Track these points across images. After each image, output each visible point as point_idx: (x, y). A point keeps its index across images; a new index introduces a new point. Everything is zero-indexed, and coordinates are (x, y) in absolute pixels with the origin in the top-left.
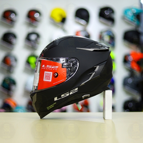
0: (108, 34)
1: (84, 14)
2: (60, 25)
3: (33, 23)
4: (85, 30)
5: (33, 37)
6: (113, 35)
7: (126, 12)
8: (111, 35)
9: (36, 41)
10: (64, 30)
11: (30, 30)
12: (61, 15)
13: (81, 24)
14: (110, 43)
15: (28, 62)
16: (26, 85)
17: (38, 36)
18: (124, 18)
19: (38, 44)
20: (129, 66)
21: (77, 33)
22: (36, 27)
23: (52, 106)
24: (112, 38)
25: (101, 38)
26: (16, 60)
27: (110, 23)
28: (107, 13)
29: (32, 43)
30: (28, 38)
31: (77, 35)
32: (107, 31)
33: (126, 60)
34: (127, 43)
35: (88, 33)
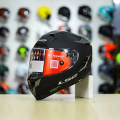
0: (86, 29)
1: (66, 11)
2: (46, 21)
3: (23, 19)
4: (66, 25)
5: (23, 31)
6: (90, 29)
7: (101, 10)
8: (88, 29)
9: (26, 35)
10: (49, 26)
11: (21, 25)
12: (46, 13)
13: (63, 20)
14: (87, 36)
15: (19, 52)
16: (17, 71)
17: (27, 30)
18: (99, 15)
19: (27, 37)
20: (103, 55)
21: (60, 28)
22: (25, 22)
23: (56, 89)
24: (89, 32)
25: (80, 31)
26: (9, 50)
27: (87, 19)
28: (85, 11)
29: (22, 36)
30: (19, 32)
31: (60, 29)
32: (85, 26)
33: (101, 51)
34: (101, 36)
35: (69, 28)
